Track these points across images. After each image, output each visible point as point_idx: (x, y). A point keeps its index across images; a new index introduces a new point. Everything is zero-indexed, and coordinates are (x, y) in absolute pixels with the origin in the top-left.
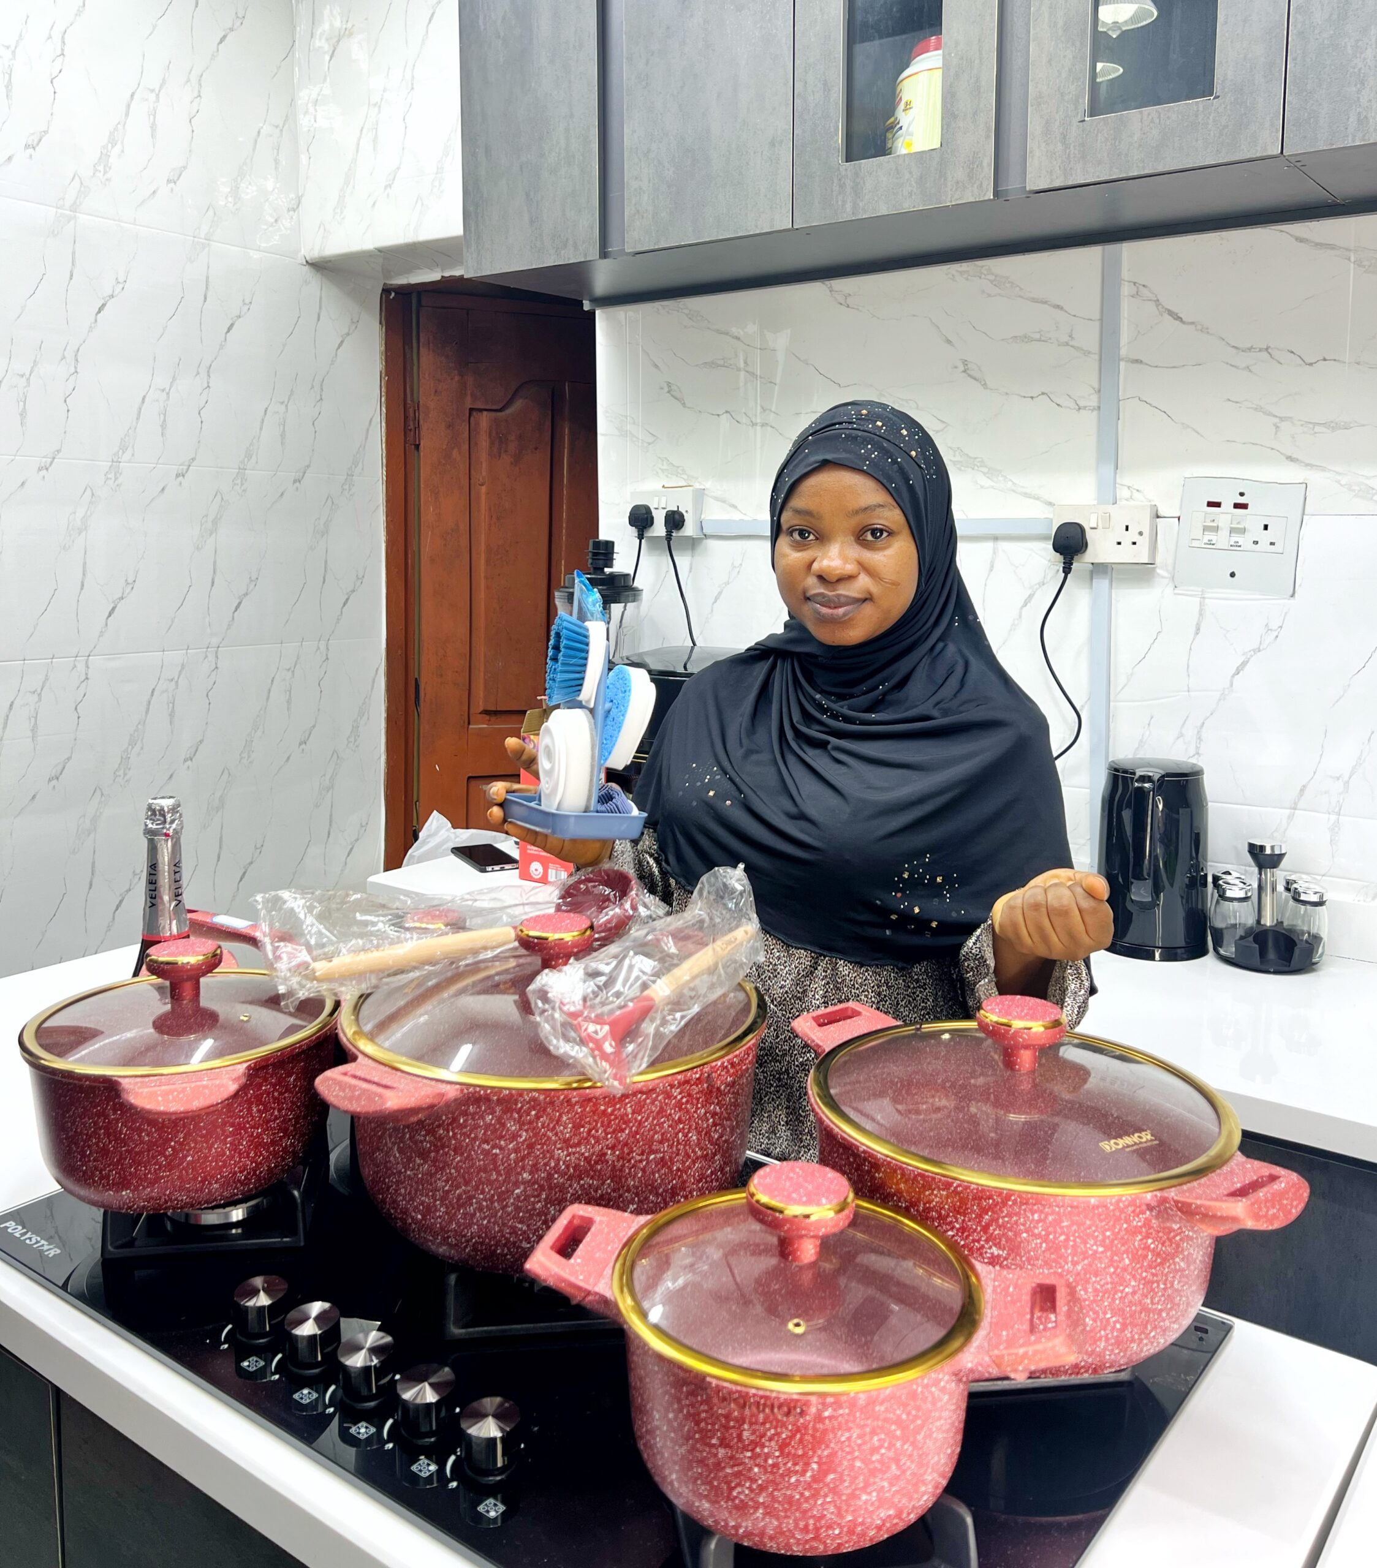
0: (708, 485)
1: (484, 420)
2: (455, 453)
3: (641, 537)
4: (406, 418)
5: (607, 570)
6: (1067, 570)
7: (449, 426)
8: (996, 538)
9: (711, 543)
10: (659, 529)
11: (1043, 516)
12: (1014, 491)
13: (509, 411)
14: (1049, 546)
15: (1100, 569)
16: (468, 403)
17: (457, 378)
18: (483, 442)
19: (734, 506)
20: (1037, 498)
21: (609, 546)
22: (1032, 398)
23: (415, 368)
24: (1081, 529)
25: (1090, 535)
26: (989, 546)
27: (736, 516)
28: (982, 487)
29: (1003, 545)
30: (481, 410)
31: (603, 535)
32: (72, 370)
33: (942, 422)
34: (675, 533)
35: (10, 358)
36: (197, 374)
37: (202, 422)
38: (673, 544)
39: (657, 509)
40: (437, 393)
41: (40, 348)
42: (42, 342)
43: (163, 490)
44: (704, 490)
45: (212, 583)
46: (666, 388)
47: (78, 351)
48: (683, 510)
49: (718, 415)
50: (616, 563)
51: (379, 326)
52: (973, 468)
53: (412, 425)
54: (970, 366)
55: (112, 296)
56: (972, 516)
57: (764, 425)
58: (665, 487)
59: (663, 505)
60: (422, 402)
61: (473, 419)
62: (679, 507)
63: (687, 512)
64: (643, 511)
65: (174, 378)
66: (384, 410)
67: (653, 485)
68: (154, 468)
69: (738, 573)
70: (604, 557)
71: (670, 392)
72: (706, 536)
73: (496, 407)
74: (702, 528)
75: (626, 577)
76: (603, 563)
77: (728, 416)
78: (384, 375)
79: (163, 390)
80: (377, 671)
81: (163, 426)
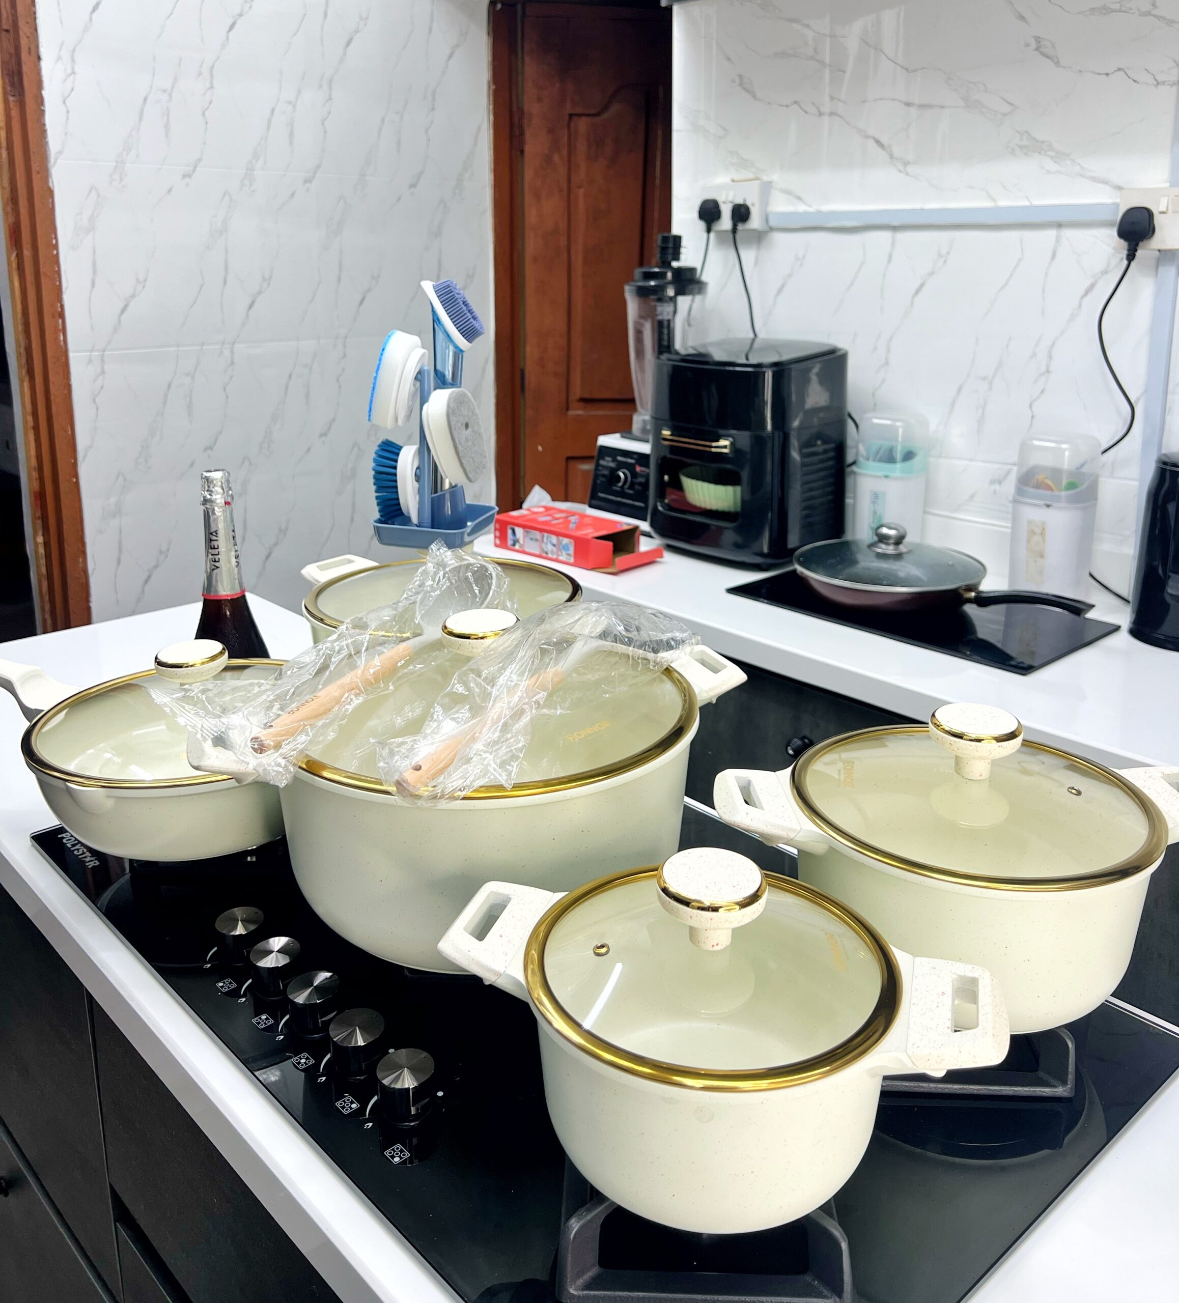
0: (775, 177)
1: (582, 125)
2: (556, 158)
3: (709, 230)
4: (512, 125)
5: (675, 264)
6: (1131, 257)
7: (551, 131)
8: (1059, 225)
9: (778, 237)
10: (725, 222)
11: (1109, 201)
12: (1081, 175)
13: (606, 116)
14: (1114, 232)
15: (1166, 256)
16: (568, 109)
17: (558, 85)
18: (582, 146)
19: (799, 198)
20: (1105, 182)
21: (678, 240)
22: (1107, 74)
23: (520, 76)
24: (1149, 214)
25: (1158, 220)
26: (1052, 233)
27: (801, 208)
28: (1048, 172)
29: (1068, 233)
30: (579, 115)
31: (676, 230)
32: (208, 85)
33: (1011, 104)
34: (740, 227)
35: (154, 75)
36: (320, 86)
37: (325, 132)
38: (738, 236)
39: (724, 203)
40: (540, 100)
41: (180, 65)
42: (181, 60)
43: (293, 195)
44: (771, 182)
45: (339, 280)
46: (738, 82)
47: (213, 67)
48: (749, 203)
49: (787, 106)
50: (682, 257)
51: (487, 37)
52: (1040, 153)
53: (517, 132)
54: (1042, 43)
55: (241, 15)
56: (1036, 202)
57: (832, 114)
58: (733, 181)
59: (730, 198)
60: (526, 109)
61: (572, 124)
62: (745, 200)
63: (753, 205)
64: (712, 205)
65: (299, 92)
66: (492, 117)
67: (722, 179)
68: (284, 175)
69: (802, 265)
70: (670, 251)
71: (741, 84)
72: (771, 229)
73: (593, 111)
74: (767, 221)
75: (692, 270)
76: (670, 257)
77: (795, 106)
78: (491, 84)
79: (290, 103)
80: (486, 361)
81: (291, 135)
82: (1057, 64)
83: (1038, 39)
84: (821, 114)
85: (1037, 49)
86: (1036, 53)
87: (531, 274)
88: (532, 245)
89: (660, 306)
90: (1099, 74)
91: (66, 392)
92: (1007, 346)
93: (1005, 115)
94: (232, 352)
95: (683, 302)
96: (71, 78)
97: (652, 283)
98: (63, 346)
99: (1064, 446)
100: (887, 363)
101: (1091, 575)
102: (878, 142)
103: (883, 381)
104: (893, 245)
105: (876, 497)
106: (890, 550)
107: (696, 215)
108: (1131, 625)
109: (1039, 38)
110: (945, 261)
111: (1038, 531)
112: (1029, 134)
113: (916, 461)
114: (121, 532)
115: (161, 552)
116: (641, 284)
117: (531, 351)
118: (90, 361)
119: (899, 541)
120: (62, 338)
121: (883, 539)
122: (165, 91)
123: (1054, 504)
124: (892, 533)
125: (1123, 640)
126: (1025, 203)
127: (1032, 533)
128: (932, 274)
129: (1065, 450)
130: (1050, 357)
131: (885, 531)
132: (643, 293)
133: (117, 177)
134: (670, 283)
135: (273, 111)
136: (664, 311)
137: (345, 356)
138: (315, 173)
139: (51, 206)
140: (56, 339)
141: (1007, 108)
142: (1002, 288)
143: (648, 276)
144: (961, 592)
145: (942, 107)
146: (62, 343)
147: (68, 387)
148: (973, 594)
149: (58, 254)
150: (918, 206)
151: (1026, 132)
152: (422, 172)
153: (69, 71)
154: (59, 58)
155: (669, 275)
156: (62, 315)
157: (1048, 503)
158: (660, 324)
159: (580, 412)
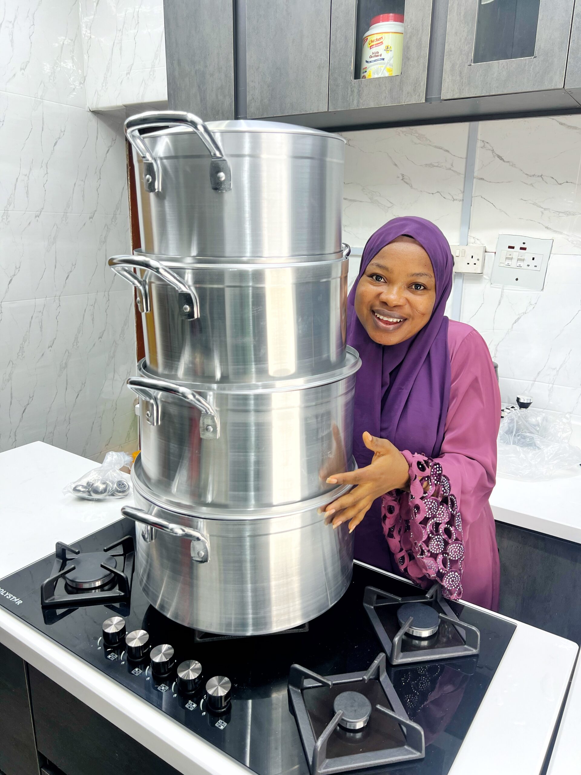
15: (459, 275)
22: (433, 194)
36: (42, 167)
37: (45, 191)
43: (30, 224)
45: (56, 267)
65: (31, 169)
78: (128, 166)
79: (26, 175)
81: (27, 192)
82: (412, 187)
86: (402, 181)
90: (429, 193)
109: (403, 175)
135: (17, 180)
137: (60, 306)
138: (41, 212)
141: (390, 205)
145: (361, 202)
152: (96, 211)
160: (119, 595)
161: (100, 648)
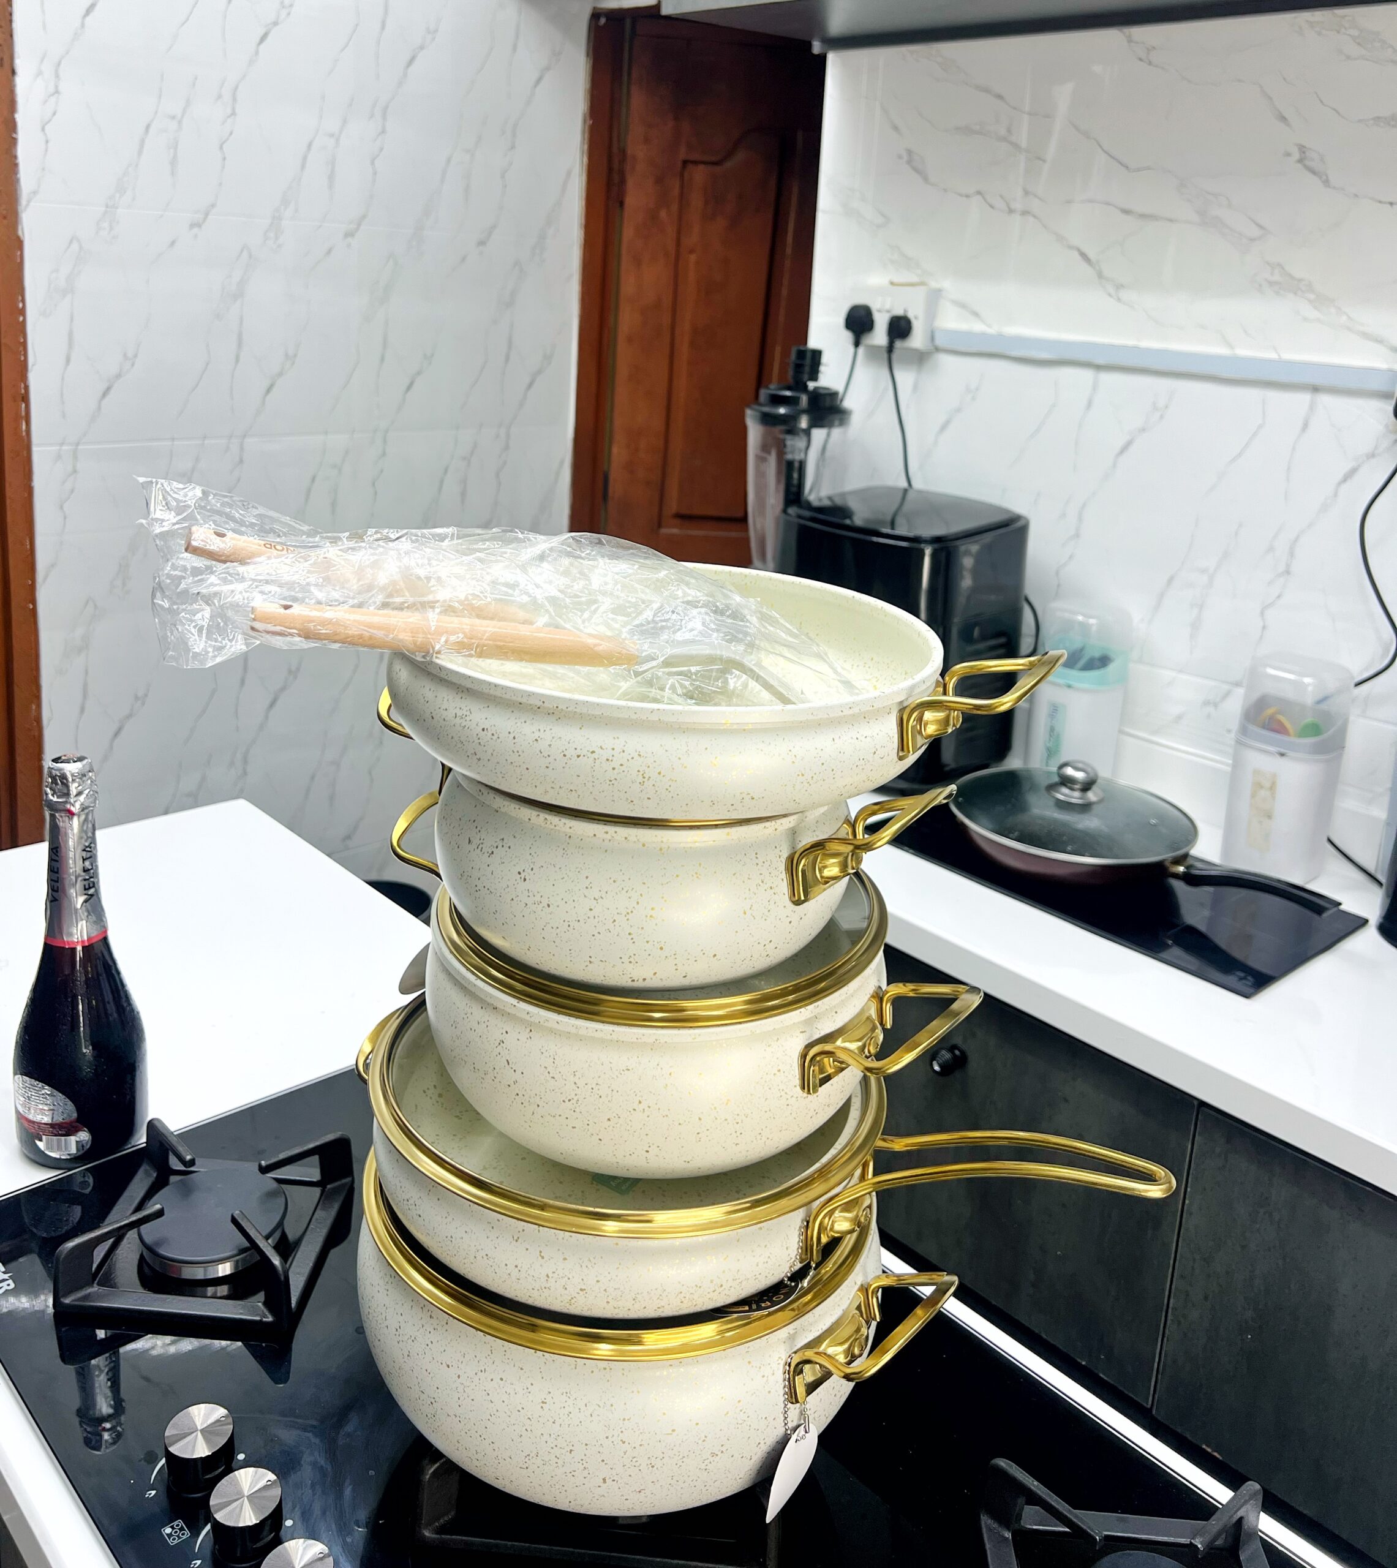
0: (946, 284)
1: (699, 175)
2: (663, 214)
3: (857, 344)
4: (610, 170)
5: (811, 385)
7: (659, 180)
8: (1315, 389)
9: (946, 361)
10: (879, 336)
11: (1384, 366)
12: (1349, 329)
13: (728, 165)
14: (1387, 408)
16: (683, 154)
17: (671, 123)
18: (696, 201)
19: (976, 314)
20: (1379, 341)
21: (817, 355)
22: (1391, 205)
23: (624, 110)
26: (1305, 398)
27: (978, 327)
28: (1305, 319)
29: (1325, 399)
30: (695, 163)
31: (814, 341)
32: (229, 111)
33: (1261, 227)
34: (898, 344)
35: (160, 97)
36: (372, 116)
37: (375, 173)
38: (895, 356)
39: (879, 311)
40: (647, 140)
41: (194, 84)
42: (196, 79)
43: (329, 252)
44: (940, 290)
45: (382, 359)
46: (905, 158)
47: (236, 88)
48: (911, 315)
49: (967, 196)
50: (821, 376)
51: (585, 58)
52: (1295, 294)
53: (616, 178)
54: (1307, 154)
55: (276, 24)
56: (1287, 356)
57: (1025, 213)
58: (892, 283)
59: (887, 306)
60: (629, 152)
61: (686, 174)
62: (905, 311)
63: (916, 318)
64: (863, 313)
65: (345, 122)
66: (585, 160)
67: (877, 279)
68: (320, 226)
69: (973, 399)
70: (807, 369)
71: (909, 162)
72: (937, 349)
73: (713, 159)
74: (932, 338)
75: (833, 395)
76: (806, 377)
77: (979, 197)
78: (588, 118)
79: (332, 135)
80: (562, 463)
81: (331, 177)
82: (1326, 183)
83: (1302, 149)
84: (1011, 211)
85: (1300, 161)
86: (1299, 165)
87: (624, 357)
88: (627, 320)
89: (791, 440)
90: (1380, 202)
91: (26, 495)
92: (1236, 534)
93: (1252, 240)
94: (242, 449)
95: (818, 434)
96: (53, 99)
97: (782, 411)
98: (25, 438)
99: (1307, 680)
100: (1077, 535)
101: (1330, 841)
102: (1083, 255)
103: (1071, 557)
104: (1095, 387)
105: (1055, 710)
106: (1074, 796)
107: (841, 320)
108: (1381, 920)
109: (1304, 147)
110: (1162, 417)
111: (1267, 784)
112: (1283, 269)
113: (1111, 668)
114: (87, 672)
115: (137, 698)
116: (766, 409)
117: (618, 453)
118: (59, 457)
119: (1087, 786)
120: (24, 427)
121: (1066, 782)
122: (173, 118)
123: (1291, 753)
124: (1079, 775)
125: (1369, 940)
126: (1273, 356)
127: (1258, 786)
128: (1143, 430)
129: (1309, 684)
130: (1292, 554)
131: (1069, 771)
132: (768, 420)
133: (106, 225)
134: (804, 412)
135: (310, 146)
136: (794, 444)
137: (384, 454)
138: (359, 225)
139: (19, 261)
140: (17, 428)
141: (1255, 232)
142: (1234, 460)
143: (777, 400)
144: (1167, 864)
145: (1171, 220)
146: (24, 434)
147: (30, 491)
148: (1181, 869)
149: (24, 320)
150: (1131, 342)
151: (1279, 265)
152: (494, 227)
153: (52, 89)
154: (40, 73)
155: (804, 399)
156: (26, 398)
157: (1282, 750)
158: (790, 464)
159: (675, 531)
160: (261, 1321)
161: (153, 1492)
